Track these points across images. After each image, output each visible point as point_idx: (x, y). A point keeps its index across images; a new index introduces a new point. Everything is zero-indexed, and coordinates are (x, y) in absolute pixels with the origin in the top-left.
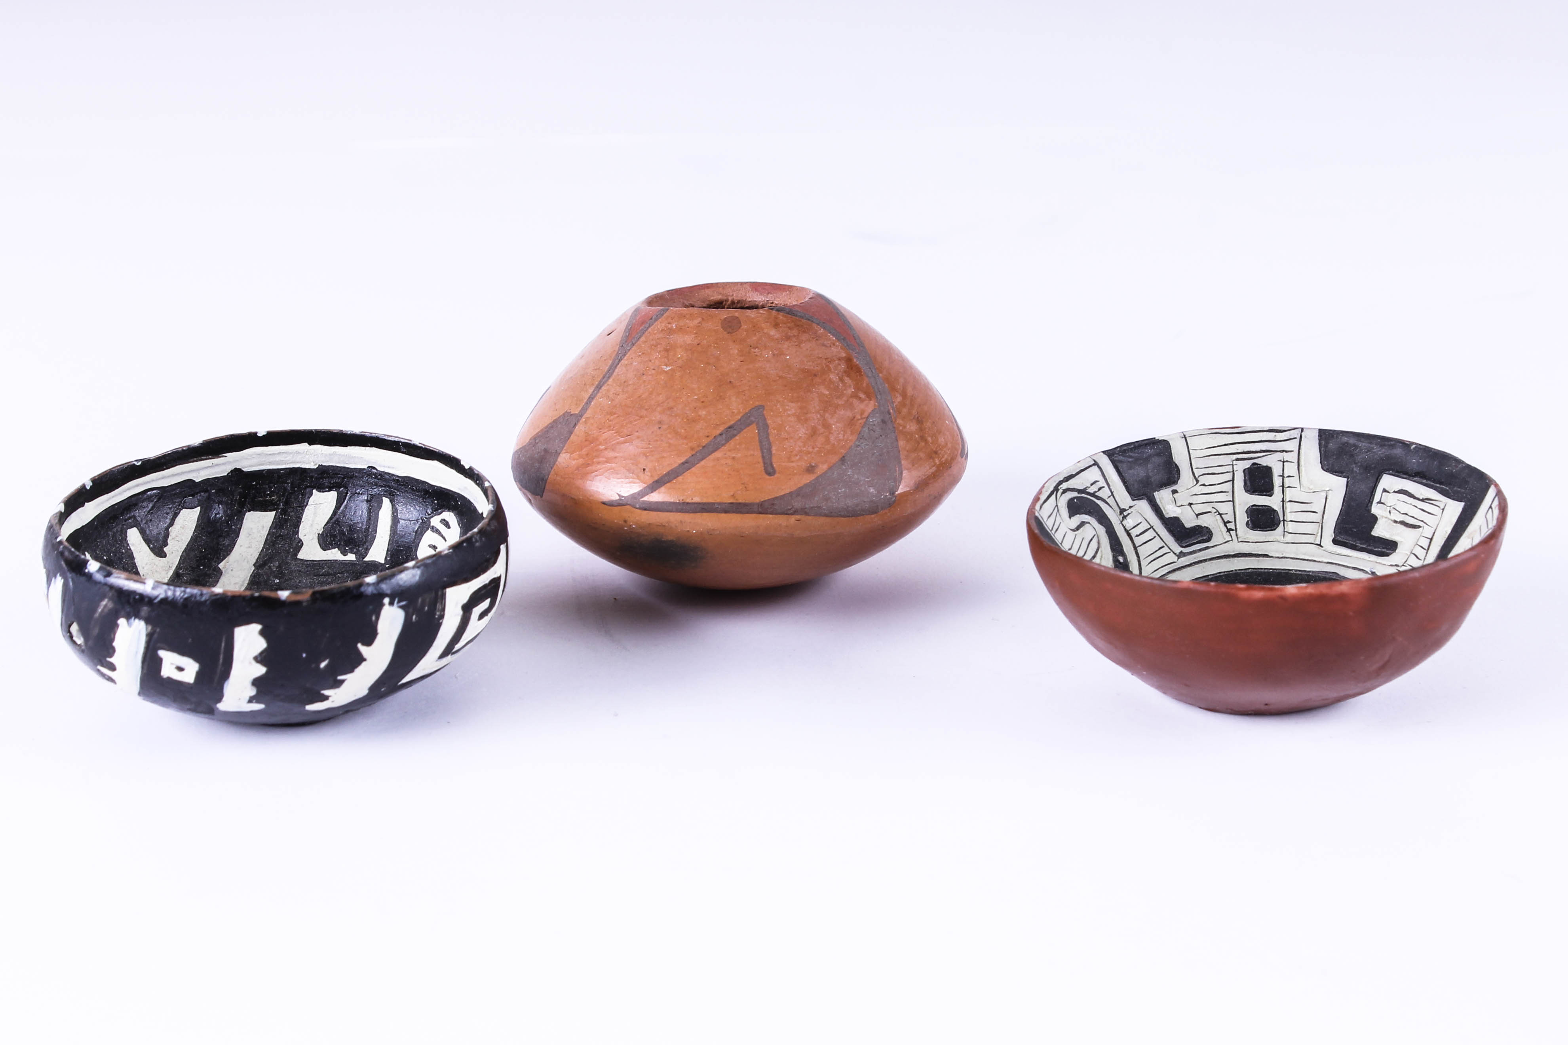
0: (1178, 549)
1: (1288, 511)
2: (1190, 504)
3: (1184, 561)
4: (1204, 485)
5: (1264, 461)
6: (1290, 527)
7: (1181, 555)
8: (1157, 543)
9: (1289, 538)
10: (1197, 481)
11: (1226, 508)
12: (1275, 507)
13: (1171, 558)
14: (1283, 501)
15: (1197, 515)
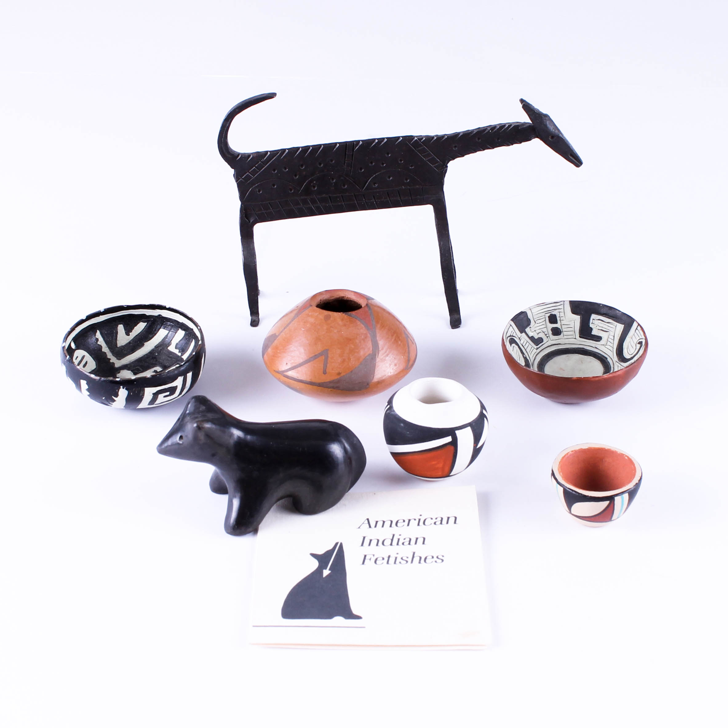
0: (536, 347)
1: (563, 328)
2: (535, 331)
3: (539, 350)
4: (537, 323)
5: (553, 313)
6: (565, 333)
7: (537, 349)
8: (530, 346)
9: (565, 337)
10: (535, 322)
11: (545, 330)
12: (559, 327)
13: (535, 350)
14: (561, 325)
15: (538, 334)
